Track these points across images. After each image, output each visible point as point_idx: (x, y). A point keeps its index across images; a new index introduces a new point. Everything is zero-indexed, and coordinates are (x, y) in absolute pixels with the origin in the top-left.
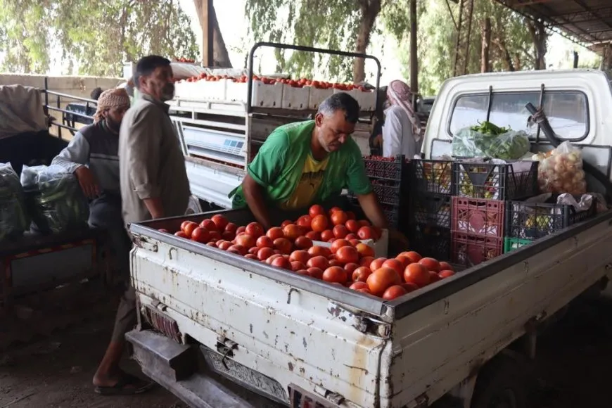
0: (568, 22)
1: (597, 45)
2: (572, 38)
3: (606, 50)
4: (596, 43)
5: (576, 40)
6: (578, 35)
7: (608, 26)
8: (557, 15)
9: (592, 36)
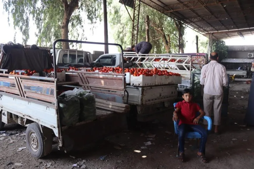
0: (192, 22)
1: (207, 33)
2: (195, 30)
3: (210, 36)
4: (206, 33)
5: (197, 31)
6: (198, 28)
7: (209, 25)
8: (186, 18)
9: (203, 29)
